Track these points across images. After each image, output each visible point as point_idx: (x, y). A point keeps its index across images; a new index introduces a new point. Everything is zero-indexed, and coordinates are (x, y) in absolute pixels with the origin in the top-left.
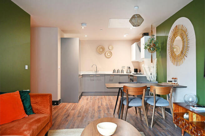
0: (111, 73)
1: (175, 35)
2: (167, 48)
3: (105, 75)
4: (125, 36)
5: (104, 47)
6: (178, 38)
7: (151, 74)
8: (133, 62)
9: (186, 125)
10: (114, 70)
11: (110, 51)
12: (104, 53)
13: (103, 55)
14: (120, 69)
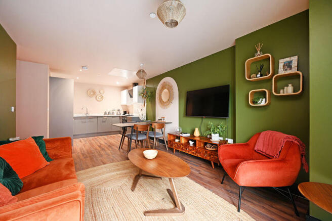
0: (102, 115)
1: (163, 88)
2: (157, 97)
3: (98, 117)
5: (95, 91)
6: (166, 90)
7: (142, 115)
8: (122, 105)
9: (178, 146)
11: (101, 94)
13: (94, 98)
14: (111, 112)
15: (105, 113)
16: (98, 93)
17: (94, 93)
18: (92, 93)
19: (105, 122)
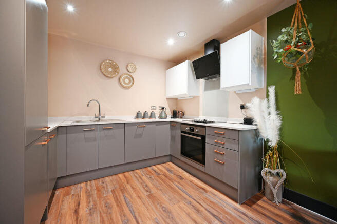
4: (171, 42)
5: (116, 64)
8: (168, 99)
10: (137, 113)
11: (130, 74)
12: (118, 77)
13: (114, 81)
14: (149, 112)
15: (138, 115)
16: (122, 70)
17: (115, 69)
18: (110, 70)
19: (140, 136)
